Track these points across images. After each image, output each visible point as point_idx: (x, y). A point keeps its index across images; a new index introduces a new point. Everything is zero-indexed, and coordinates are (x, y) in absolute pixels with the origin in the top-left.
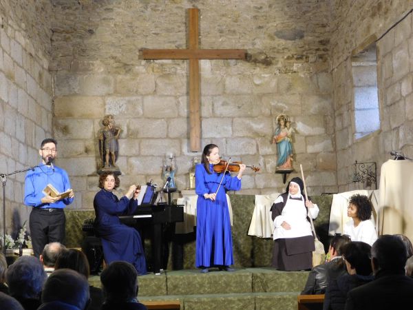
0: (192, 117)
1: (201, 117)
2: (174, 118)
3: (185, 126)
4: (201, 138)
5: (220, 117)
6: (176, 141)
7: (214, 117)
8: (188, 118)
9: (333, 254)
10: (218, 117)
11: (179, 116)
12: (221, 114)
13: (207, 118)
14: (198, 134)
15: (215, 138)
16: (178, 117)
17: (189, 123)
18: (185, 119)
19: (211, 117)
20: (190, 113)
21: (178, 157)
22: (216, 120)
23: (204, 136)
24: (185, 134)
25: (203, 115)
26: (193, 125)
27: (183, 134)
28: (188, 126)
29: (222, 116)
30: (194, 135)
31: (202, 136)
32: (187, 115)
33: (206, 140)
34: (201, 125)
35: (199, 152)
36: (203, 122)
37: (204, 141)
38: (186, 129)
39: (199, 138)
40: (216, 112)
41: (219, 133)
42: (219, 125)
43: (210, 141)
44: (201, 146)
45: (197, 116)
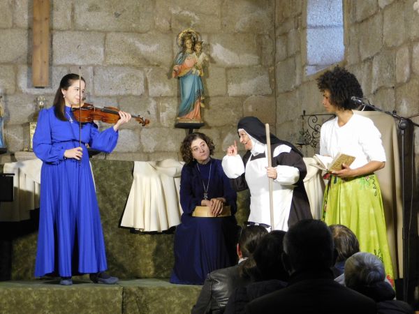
0: (37, 28)
1: (51, 29)
2: (4, 29)
3: (24, 43)
4: (51, 64)
5: (85, 31)
6: (8, 67)
7: (75, 30)
8: (30, 29)
10: (80, 30)
11: (15, 26)
12: (86, 26)
13: (63, 31)
14: (46, 58)
15: (74, 65)
16: (12, 28)
17: (30, 38)
18: (26, 31)
19: (69, 30)
20: (33, 21)
21: (10, 95)
22: (77, 35)
23: (56, 61)
24: (24, 57)
25: (56, 25)
26: (37, 41)
27: (20, 57)
28: (29, 44)
29: (88, 29)
30: (39, 59)
31: (52, 60)
32: (29, 24)
33: (60, 69)
34: (51, 42)
35: (47, 87)
36: (54, 37)
37: (57, 70)
38: (26, 48)
39: (47, 63)
40: (77, 22)
41: (82, 57)
42: (82, 44)
43: (65, 70)
44: (51, 78)
45: (45, 27)
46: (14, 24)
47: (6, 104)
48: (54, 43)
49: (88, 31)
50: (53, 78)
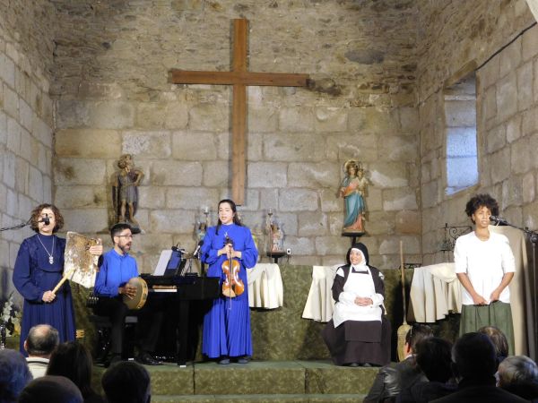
0: (236, 160)
1: (246, 161)
2: (211, 161)
3: (226, 172)
4: (246, 188)
5: (272, 162)
6: (213, 189)
7: (265, 161)
8: (230, 161)
9: (408, 351)
10: (269, 161)
11: (218, 159)
12: (273, 158)
13: (255, 162)
14: (242, 183)
15: (264, 188)
16: (216, 160)
17: (230, 168)
18: (227, 163)
19: (260, 161)
20: (232, 155)
22: (266, 165)
23: (250, 185)
24: (226, 182)
25: (250, 158)
26: (236, 169)
27: (223, 182)
28: (229, 172)
29: (274, 160)
30: (237, 184)
31: (247, 185)
32: (229, 157)
33: (253, 191)
34: (247, 170)
35: (243, 205)
36: (249, 167)
37: (251, 192)
38: (227, 175)
39: (243, 187)
40: (266, 155)
41: (270, 182)
42: (270, 172)
43: (257, 192)
44: (246, 198)
45: (242, 159)
46: (218, 157)
47: (212, 219)
49: (275, 162)
50: (248, 198)
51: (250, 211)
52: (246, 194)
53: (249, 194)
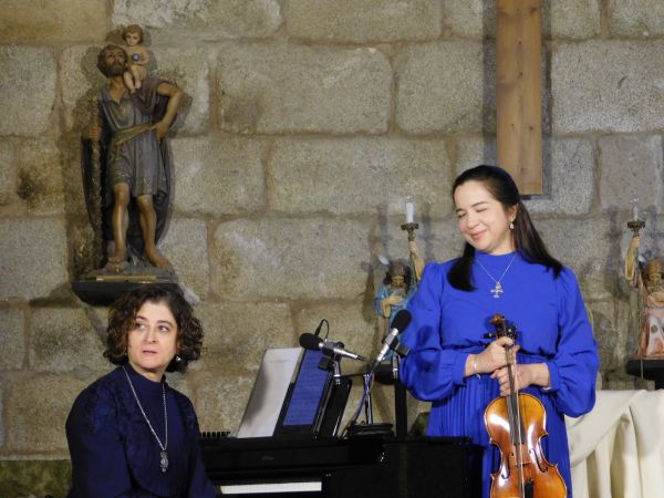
0: (508, 37)
1: (547, 38)
2: (421, 42)
3: (474, 77)
4: (547, 134)
5: (638, 38)
6: (431, 146)
7: (611, 38)
8: (489, 39)
10: (624, 38)
11: (448, 34)
12: (642, 24)
13: (579, 41)
14: (534, 116)
15: (611, 134)
16: (441, 38)
17: (490, 64)
18: (479, 47)
19: (596, 37)
20: (496, 18)
21: (438, 220)
22: (617, 50)
23: (561, 124)
24: (475, 117)
25: (559, 26)
26: (509, 72)
27: (463, 117)
28: (487, 81)
29: (646, 33)
30: (515, 120)
31: (550, 123)
32: (485, 27)
33: (572, 145)
34: (548, 73)
35: (538, 196)
36: (556, 60)
37: (564, 148)
38: (480, 92)
39: (538, 130)
40: (616, 15)
41: (633, 111)
42: (631, 75)
43: (587, 149)
44: (546, 172)
45: (529, 32)
46: (445, 27)
47: (429, 246)
48: (554, 75)
49: (647, 38)
50: (554, 170)
51: (563, 217)
52: (547, 157)
53: (558, 156)
